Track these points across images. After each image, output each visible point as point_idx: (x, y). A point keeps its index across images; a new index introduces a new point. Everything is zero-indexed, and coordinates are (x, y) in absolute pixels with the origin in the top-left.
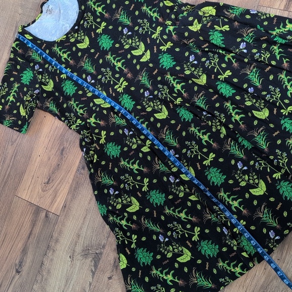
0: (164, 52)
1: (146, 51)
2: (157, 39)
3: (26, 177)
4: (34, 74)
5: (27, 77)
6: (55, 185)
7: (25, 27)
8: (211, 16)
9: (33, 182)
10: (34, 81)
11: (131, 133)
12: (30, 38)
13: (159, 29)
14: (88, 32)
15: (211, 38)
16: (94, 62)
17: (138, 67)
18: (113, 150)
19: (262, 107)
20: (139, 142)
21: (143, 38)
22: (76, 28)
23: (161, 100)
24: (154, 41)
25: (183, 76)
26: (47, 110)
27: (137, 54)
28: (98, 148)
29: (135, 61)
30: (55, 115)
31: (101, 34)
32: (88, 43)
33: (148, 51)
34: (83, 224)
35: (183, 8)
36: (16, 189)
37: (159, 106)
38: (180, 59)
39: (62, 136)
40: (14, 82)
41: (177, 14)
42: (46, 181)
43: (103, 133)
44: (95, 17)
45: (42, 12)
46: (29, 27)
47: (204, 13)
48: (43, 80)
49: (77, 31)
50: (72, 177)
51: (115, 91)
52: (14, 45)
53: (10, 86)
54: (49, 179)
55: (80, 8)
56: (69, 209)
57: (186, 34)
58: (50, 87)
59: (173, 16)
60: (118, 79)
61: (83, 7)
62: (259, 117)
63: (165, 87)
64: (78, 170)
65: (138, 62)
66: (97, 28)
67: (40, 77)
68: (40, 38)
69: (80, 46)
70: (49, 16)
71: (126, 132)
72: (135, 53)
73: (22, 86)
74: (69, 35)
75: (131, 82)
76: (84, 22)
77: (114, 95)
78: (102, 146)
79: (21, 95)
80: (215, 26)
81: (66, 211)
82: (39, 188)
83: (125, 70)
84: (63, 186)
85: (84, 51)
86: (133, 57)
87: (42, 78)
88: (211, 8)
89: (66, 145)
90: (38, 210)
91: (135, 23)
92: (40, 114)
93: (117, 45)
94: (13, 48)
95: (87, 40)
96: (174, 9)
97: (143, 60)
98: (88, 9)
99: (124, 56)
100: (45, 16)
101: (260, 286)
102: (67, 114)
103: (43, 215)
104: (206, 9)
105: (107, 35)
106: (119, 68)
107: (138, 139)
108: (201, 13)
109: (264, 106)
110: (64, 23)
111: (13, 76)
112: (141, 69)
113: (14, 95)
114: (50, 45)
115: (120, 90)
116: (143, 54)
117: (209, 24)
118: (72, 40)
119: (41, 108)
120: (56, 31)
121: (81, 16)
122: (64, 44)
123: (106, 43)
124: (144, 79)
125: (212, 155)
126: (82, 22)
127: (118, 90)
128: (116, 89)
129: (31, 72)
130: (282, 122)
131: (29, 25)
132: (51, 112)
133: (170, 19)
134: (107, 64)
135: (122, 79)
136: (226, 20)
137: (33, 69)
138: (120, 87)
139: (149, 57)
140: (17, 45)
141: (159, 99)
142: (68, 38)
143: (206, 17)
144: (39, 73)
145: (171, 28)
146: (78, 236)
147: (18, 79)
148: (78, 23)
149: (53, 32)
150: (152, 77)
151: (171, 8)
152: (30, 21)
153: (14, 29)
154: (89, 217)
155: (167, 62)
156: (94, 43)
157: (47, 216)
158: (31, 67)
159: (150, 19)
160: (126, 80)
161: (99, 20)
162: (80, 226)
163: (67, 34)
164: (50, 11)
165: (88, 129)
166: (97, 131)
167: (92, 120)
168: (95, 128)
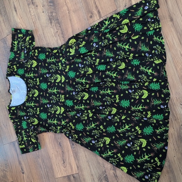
0: (68, 71)
1: (61, 77)
2: (62, 69)
3: (54, 167)
4: (26, 121)
5: (24, 125)
6: (68, 161)
7: (9, 106)
8: (74, 43)
9: (58, 167)
10: (28, 124)
11: (80, 114)
12: (14, 108)
13: (60, 64)
14: (34, 87)
15: (81, 52)
16: (46, 98)
17: (63, 86)
18: (80, 127)
19: (120, 63)
20: (86, 114)
21: (56, 73)
22: (29, 89)
23: (81, 91)
24: (61, 71)
25: (82, 75)
26: (41, 132)
27: (59, 81)
28: (74, 131)
29: (60, 84)
30: (46, 132)
31: (40, 84)
32: (37, 92)
33: (62, 76)
34: (90, 169)
35: (62, 48)
36: (54, 176)
37: (82, 94)
38: (76, 70)
39: (55, 138)
40: (21, 131)
41: (61, 53)
42: (63, 162)
43: (71, 124)
44: (32, 79)
45: (11, 94)
46: (11, 104)
47: (72, 44)
48: (32, 121)
49: (30, 91)
50: (71, 152)
51: (61, 102)
52: (10, 116)
53: (21, 134)
54: (64, 161)
55: (24, 80)
56: (80, 167)
57: (71, 58)
58: (36, 122)
59: (61, 55)
60: (59, 97)
61: (25, 79)
62: (122, 68)
63: (79, 85)
64: (72, 147)
65: (62, 84)
66: (36, 83)
67: (29, 121)
68: (18, 105)
69: (35, 95)
70: (15, 93)
71: (78, 115)
72: (58, 81)
73: (25, 130)
74: (28, 95)
75: (65, 94)
76: (30, 85)
77: (62, 104)
78: (75, 129)
79: (28, 134)
80: (80, 46)
81: (79, 169)
82: (62, 168)
83: (59, 91)
84: (71, 159)
85: (38, 96)
86: (58, 83)
87: (30, 121)
88: (72, 40)
89: (59, 141)
90: (68, 177)
91: (49, 69)
92: (40, 136)
93: (49, 84)
94: (10, 118)
95: (36, 91)
96: (59, 51)
97: (63, 81)
98: (28, 78)
99: (55, 86)
100: (14, 95)
101: (177, 137)
102: (50, 128)
103: (72, 178)
104: (70, 42)
105: (42, 83)
106: (56, 92)
107: (85, 114)
108: (70, 45)
109: (121, 62)
110: (23, 91)
111: (19, 129)
112: (65, 85)
113: (25, 137)
114: (24, 104)
115: (63, 100)
116: (61, 79)
117: (77, 47)
118: (31, 96)
119: (39, 133)
120: (22, 97)
121: (27, 83)
122: (29, 99)
123: (44, 86)
124: (69, 88)
125: (117, 96)
126: (29, 85)
127: (62, 101)
128: (61, 101)
130: (132, 63)
131: (10, 103)
132: (44, 132)
133: (61, 57)
134: (51, 94)
135: (61, 95)
136: (81, 40)
137: (24, 120)
138: (62, 99)
139: (64, 78)
140: (11, 115)
141: (80, 91)
142: (29, 96)
143: (73, 44)
144: (28, 119)
145: (64, 60)
146: (92, 175)
147: (22, 129)
148: (28, 87)
149: (21, 98)
150: (71, 85)
151: (58, 52)
152: (10, 101)
153: (6, 109)
154: (90, 164)
155: (72, 74)
156: (40, 90)
157: (74, 177)
158: (23, 120)
159: (53, 63)
160: (62, 94)
161: (35, 79)
162: (89, 171)
163: (27, 95)
164: (14, 91)
165: (64, 128)
166: (68, 125)
167: (63, 122)
168: (67, 125)
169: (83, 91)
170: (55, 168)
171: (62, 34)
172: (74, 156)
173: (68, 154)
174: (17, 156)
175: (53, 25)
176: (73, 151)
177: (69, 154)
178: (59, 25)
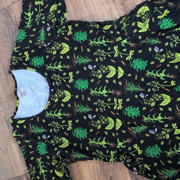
1: (117, 69)
2: (119, 56)
4: (46, 143)
5: (42, 149)
10: (50, 148)
11: (156, 130)
12: (23, 121)
13: (116, 48)
14: (63, 87)
15: (161, 27)
16: (85, 103)
17: (120, 83)
18: (154, 151)
20: (168, 131)
21: (108, 62)
22: (52, 90)
23: (157, 92)
25: (161, 65)
27: (112, 76)
28: (142, 159)
29: (114, 81)
33: (119, 68)
35: (121, 22)
37: (159, 97)
38: (148, 56)
39: (102, 169)
41: (119, 29)
43: (136, 146)
44: (61, 74)
46: (16, 115)
47: (141, 14)
48: (57, 142)
49: (55, 92)
52: (14, 135)
53: (35, 164)
55: (44, 76)
57: (140, 37)
58: (66, 143)
59: (118, 33)
61: (46, 74)
63: (153, 82)
66: (68, 80)
67: (53, 141)
68: (30, 116)
69: (65, 100)
70: (25, 97)
71: (152, 132)
74: (52, 99)
76: (55, 83)
77: (118, 114)
80: (158, 17)
83: (113, 92)
87: (55, 141)
88: (143, 7)
89: (111, 174)
91: (93, 57)
92: (74, 166)
93: (92, 81)
94: (15, 137)
95: (67, 93)
99: (103, 84)
100: (22, 99)
102: (93, 154)
104: (140, 11)
105: (79, 79)
106: (106, 94)
107: (165, 130)
108: (138, 16)
110: (41, 94)
111: (32, 155)
112: (124, 83)
113: (43, 168)
115: (120, 107)
117: (153, 19)
118: (56, 100)
120: (39, 104)
122: (52, 107)
124: (132, 88)
126: (54, 84)
127: (118, 109)
128: (117, 109)
129: (42, 143)
131: (15, 114)
133: (118, 36)
136: (162, 7)
137: (42, 140)
139: (122, 71)
140: (17, 133)
144: (50, 139)
145: (125, 41)
149: (37, 105)
153: (5, 124)
155: (139, 65)
156: (74, 91)
159: (102, 47)
161: (65, 74)
163: (49, 99)
164: (24, 94)
165: (122, 153)
166: (130, 149)
167: (120, 144)
168: (127, 148)
169: (162, 91)
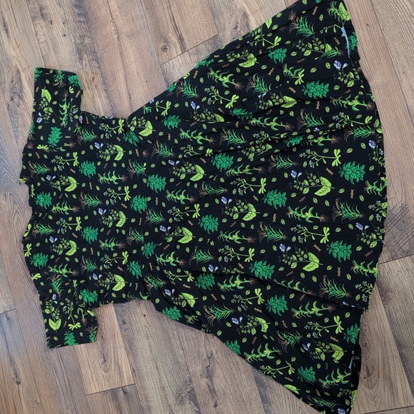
170: (87, 372)
171: (104, 83)
172: (125, 347)
173: (113, 344)
174: (5, 347)
175: (86, 65)
176: (123, 336)
177: (115, 343)
178: (96, 65)
